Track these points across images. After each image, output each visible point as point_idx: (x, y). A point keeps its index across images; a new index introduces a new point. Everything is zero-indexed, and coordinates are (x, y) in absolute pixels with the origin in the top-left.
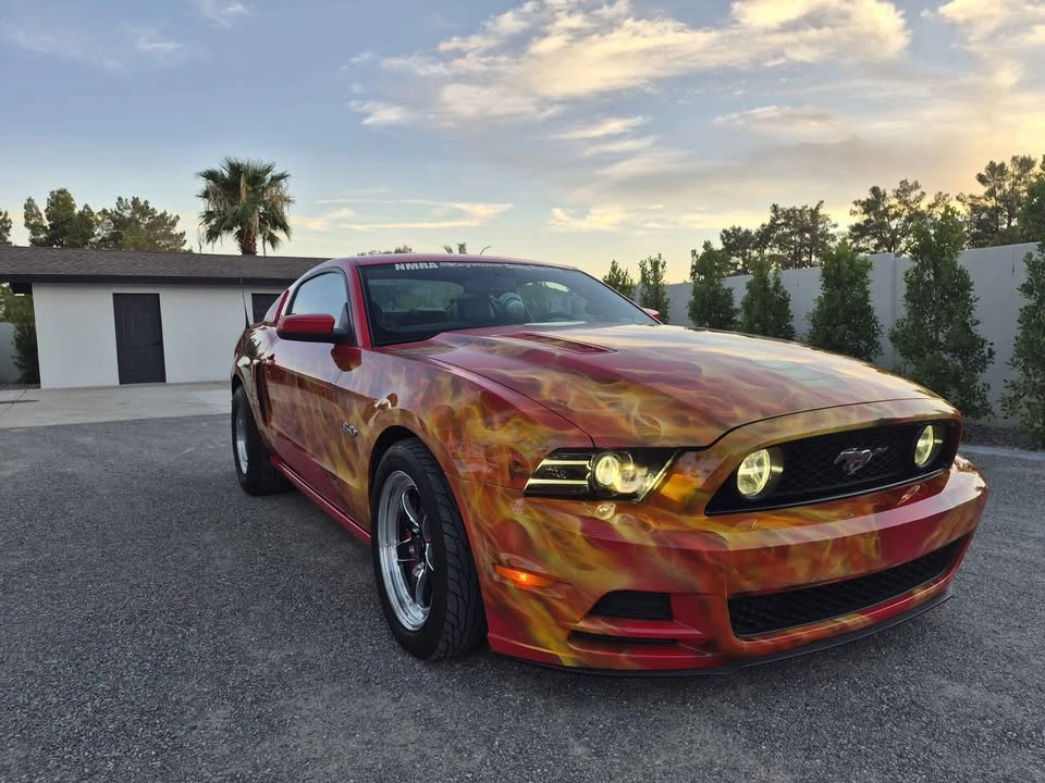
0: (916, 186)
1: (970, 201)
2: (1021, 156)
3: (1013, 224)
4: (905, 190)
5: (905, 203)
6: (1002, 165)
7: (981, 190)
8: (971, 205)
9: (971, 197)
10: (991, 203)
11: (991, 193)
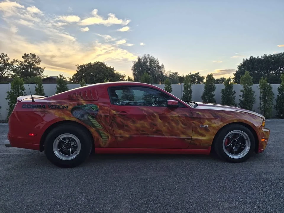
0: (7, 56)
1: (20, 62)
2: (32, 53)
3: (32, 70)
4: (3, 56)
5: (4, 60)
6: (28, 55)
7: (23, 60)
8: (20, 63)
9: (20, 61)
10: (26, 64)
11: (25, 61)
